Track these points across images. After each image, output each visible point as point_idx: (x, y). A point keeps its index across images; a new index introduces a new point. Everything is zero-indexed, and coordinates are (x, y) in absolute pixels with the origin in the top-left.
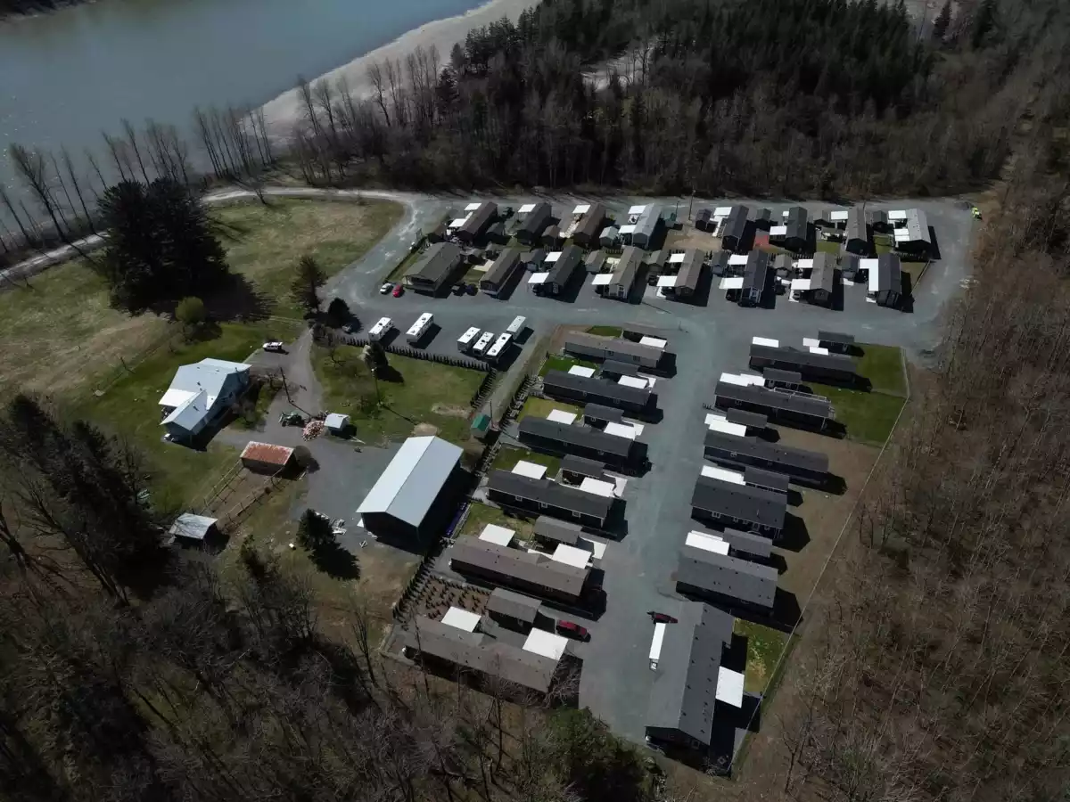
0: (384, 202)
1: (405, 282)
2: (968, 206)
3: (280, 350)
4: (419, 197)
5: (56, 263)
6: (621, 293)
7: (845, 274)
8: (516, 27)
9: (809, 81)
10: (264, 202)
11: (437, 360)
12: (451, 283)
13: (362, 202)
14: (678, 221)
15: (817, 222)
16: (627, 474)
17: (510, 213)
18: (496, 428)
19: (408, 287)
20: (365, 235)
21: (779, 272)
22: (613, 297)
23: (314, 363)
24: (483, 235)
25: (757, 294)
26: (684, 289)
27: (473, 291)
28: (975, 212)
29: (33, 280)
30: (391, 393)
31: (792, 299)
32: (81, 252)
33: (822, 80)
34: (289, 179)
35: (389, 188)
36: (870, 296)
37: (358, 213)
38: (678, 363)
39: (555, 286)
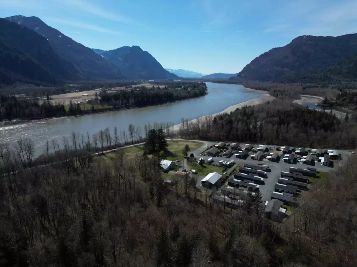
0: (199, 142)
1: (206, 153)
2: (351, 151)
3: (180, 161)
4: (207, 142)
5: (132, 147)
6: (257, 159)
7: (316, 160)
8: (229, 114)
9: (305, 124)
10: (172, 141)
11: (214, 165)
12: (216, 154)
13: (194, 142)
14: (271, 149)
15: (308, 151)
16: (259, 184)
17: (229, 145)
18: (229, 176)
19: (206, 154)
20: (195, 147)
21: (298, 158)
22: (255, 159)
23: (187, 164)
24: (223, 148)
25: (292, 161)
26: (273, 158)
27: (221, 156)
28: (353, 152)
29: (128, 149)
30: (204, 169)
31: (301, 163)
32: (136, 146)
33: (309, 124)
34: (177, 138)
35: (200, 140)
36: (322, 164)
37: (194, 144)
38: (272, 170)
39: (241, 156)
